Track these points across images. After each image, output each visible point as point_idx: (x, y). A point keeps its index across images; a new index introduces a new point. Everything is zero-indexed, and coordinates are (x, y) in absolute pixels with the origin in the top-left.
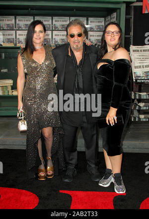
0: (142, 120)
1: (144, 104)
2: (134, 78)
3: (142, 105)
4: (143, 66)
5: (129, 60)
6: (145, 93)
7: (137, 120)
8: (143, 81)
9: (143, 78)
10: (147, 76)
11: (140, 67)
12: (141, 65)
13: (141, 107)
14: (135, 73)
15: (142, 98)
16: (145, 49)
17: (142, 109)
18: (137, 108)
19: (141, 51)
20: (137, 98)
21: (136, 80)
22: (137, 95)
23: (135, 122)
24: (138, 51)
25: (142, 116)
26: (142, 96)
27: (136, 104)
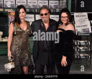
0: (81, 57)
1: (82, 48)
2: (76, 33)
3: (81, 48)
4: (82, 26)
5: (74, 31)
6: (83, 41)
7: (78, 58)
8: (81, 35)
9: (82, 33)
10: (84, 32)
11: (80, 26)
12: (80, 25)
13: (81, 50)
14: (77, 30)
15: (81, 44)
16: (83, 15)
17: (81, 51)
18: (78, 51)
19: (80, 16)
20: (78, 44)
21: (78, 34)
22: (78, 43)
23: (77, 59)
24: (79, 16)
25: (82, 55)
26: (81, 43)
27: (78, 48)
